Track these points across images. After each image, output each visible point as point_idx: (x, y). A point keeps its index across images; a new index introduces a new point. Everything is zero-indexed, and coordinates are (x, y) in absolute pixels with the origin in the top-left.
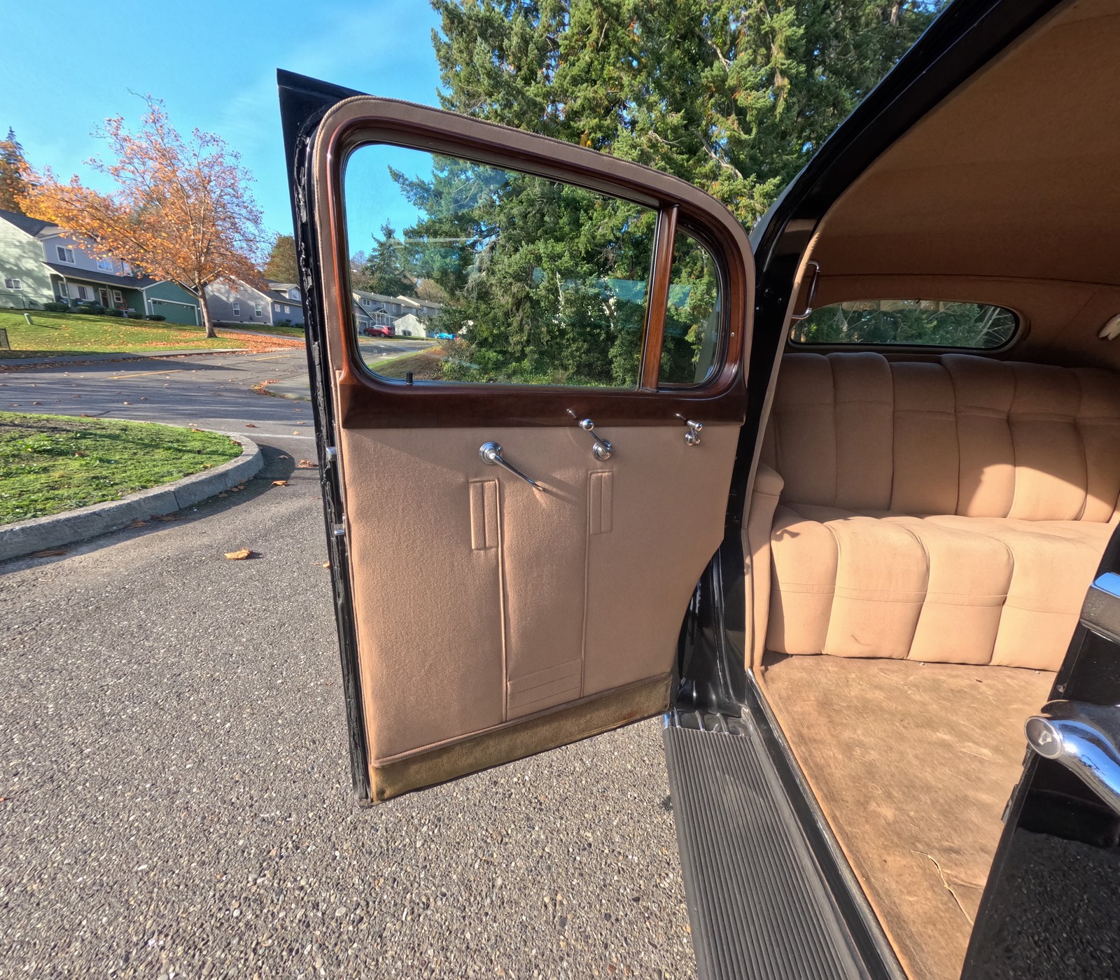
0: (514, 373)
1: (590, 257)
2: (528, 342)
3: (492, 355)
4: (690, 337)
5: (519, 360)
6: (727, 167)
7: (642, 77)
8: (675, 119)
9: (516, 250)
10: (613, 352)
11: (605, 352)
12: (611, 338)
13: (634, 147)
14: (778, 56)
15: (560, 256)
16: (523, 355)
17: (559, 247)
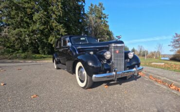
0: (17, 53)
1: (32, 32)
2: (20, 47)
3: (11, 50)
4: (53, 46)
5: (18, 51)
6: (55, 22)
7: (38, 5)
8: (45, 13)
9: (15, 30)
10: (39, 49)
11: (37, 49)
12: (38, 47)
13: (39, 16)
14: (60, 8)
15: (26, 32)
16: (19, 49)
17: (25, 30)
